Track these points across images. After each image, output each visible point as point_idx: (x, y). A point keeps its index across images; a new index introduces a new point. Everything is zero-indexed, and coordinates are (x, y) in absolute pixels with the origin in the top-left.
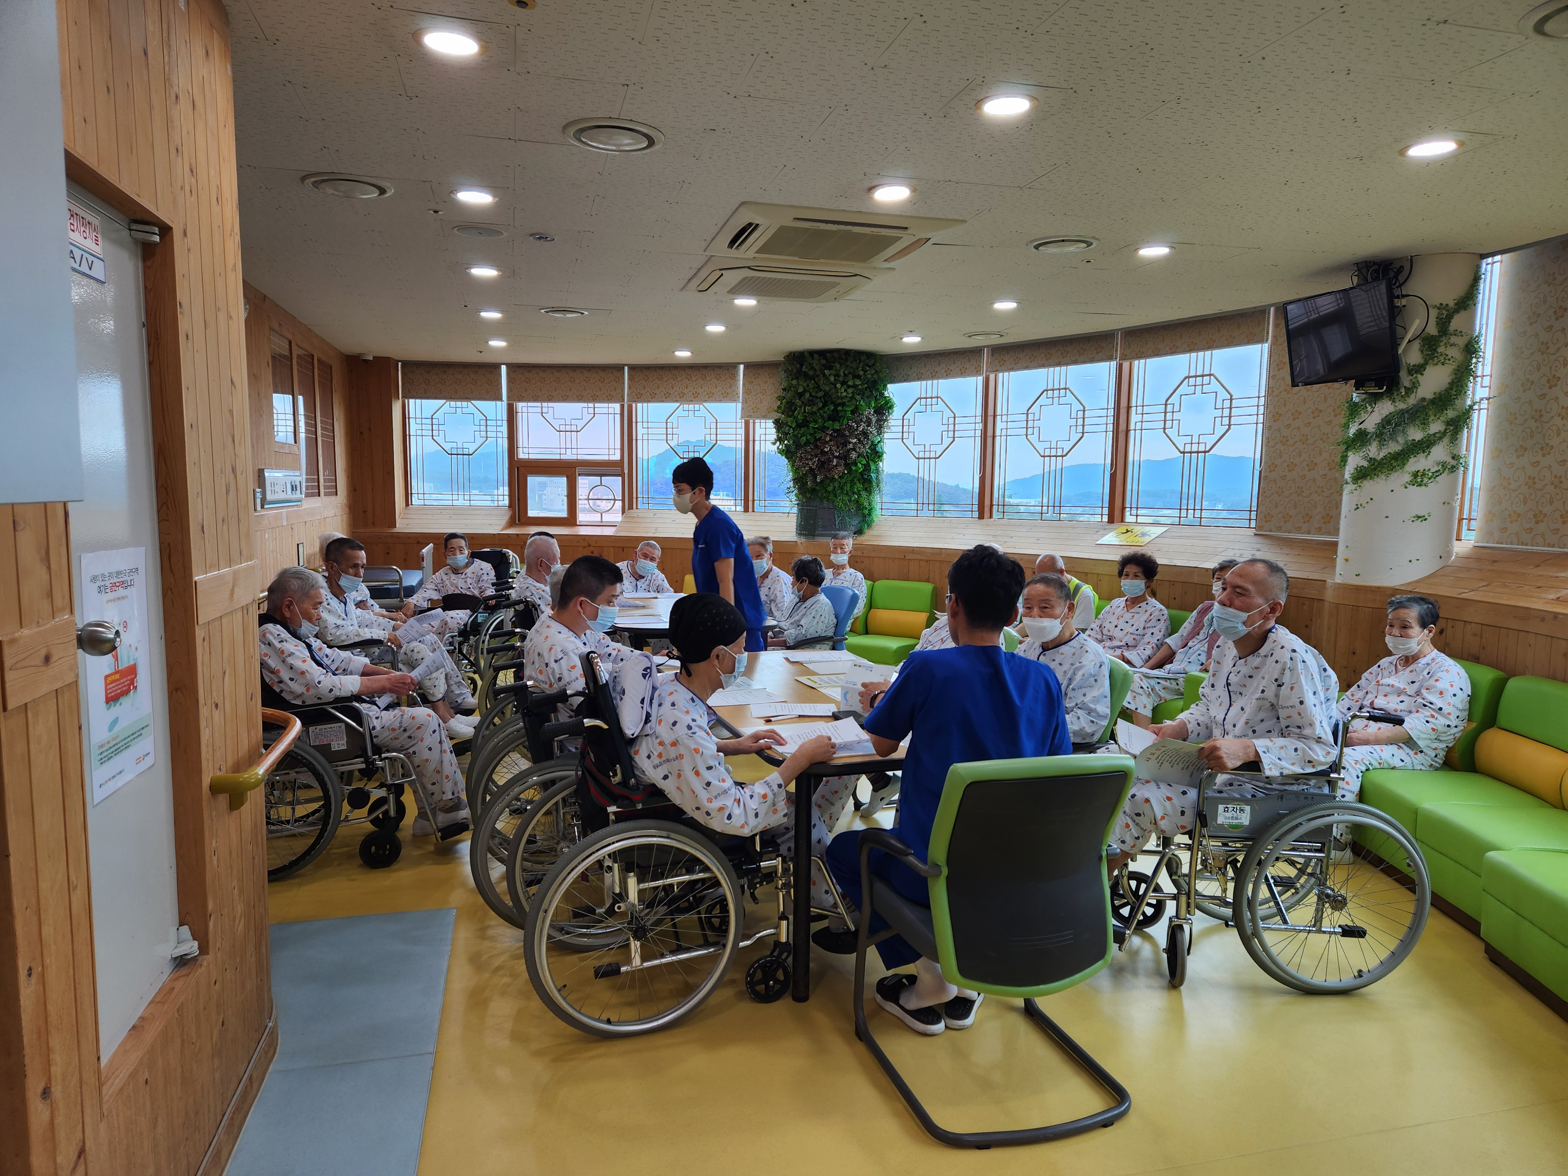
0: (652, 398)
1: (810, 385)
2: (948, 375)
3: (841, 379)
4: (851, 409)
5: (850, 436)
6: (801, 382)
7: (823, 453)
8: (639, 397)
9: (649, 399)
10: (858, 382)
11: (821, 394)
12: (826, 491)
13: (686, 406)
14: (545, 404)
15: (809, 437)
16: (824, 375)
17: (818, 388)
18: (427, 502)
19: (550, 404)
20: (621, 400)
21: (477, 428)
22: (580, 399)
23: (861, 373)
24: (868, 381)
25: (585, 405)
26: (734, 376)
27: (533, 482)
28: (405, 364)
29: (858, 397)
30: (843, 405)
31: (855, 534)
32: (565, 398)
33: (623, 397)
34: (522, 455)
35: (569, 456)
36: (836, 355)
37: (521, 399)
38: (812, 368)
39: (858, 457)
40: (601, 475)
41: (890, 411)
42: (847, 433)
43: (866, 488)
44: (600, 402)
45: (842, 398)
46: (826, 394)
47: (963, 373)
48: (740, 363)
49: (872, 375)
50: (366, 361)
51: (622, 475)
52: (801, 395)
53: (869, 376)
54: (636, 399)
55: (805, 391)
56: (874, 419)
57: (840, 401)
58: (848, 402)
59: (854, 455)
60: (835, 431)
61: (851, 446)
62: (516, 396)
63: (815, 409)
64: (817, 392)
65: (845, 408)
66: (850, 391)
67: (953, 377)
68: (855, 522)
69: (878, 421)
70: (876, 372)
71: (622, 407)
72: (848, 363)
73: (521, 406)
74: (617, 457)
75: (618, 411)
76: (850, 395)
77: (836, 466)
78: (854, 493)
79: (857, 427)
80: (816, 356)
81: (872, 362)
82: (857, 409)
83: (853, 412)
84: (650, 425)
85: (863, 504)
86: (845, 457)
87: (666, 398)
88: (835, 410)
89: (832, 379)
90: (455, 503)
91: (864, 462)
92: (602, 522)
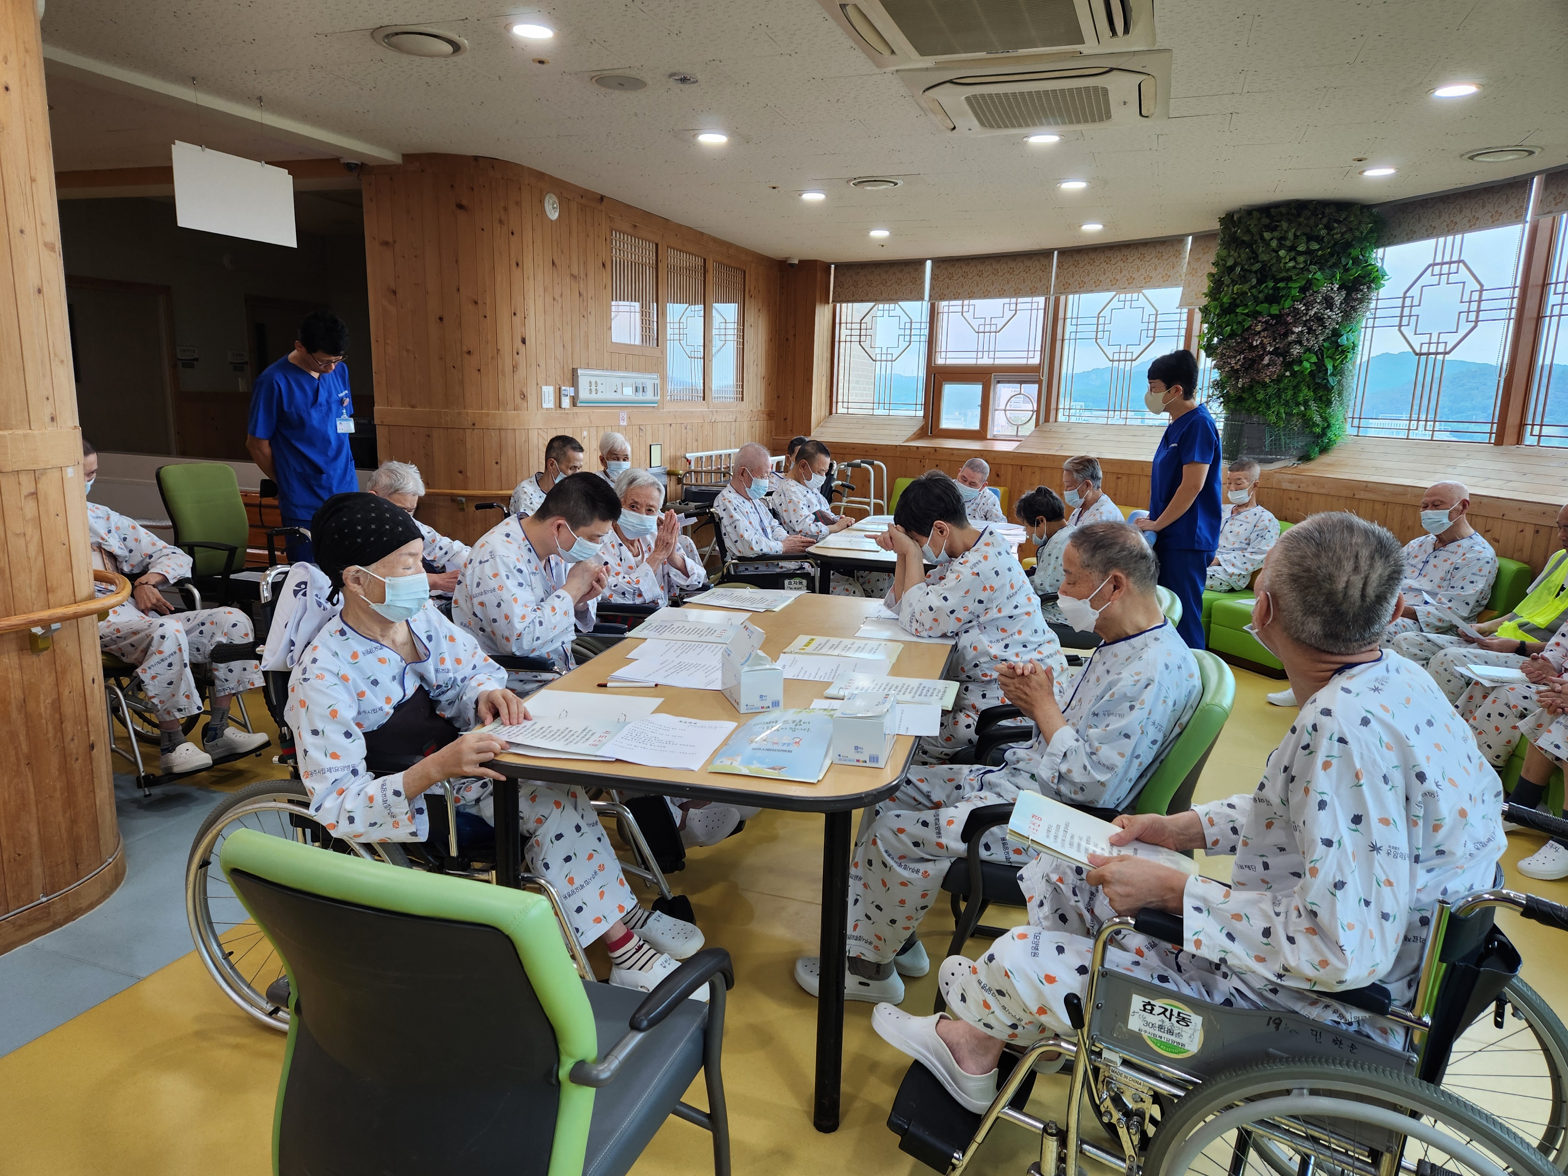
0: (1082, 288)
1: (1243, 256)
2: (1473, 225)
3: (1288, 243)
4: (1299, 285)
5: (1295, 323)
6: (1232, 253)
7: (1252, 348)
8: (1066, 288)
9: (1078, 289)
10: (1315, 246)
11: (1257, 266)
12: (1256, 401)
13: (1122, 296)
14: (966, 302)
15: (1235, 327)
16: (1262, 238)
17: (1255, 257)
18: (850, 411)
19: (972, 302)
20: (1045, 292)
21: (902, 332)
22: (1001, 294)
23: (1323, 232)
24: (1336, 244)
25: (1007, 300)
26: (1179, 254)
27: (950, 390)
28: (838, 266)
29: (1313, 268)
30: (1289, 279)
31: (1299, 460)
32: (986, 295)
33: (1048, 288)
34: (940, 361)
35: (985, 361)
36: (1283, 210)
37: (943, 298)
38: (1248, 231)
39: (1305, 353)
40: (1021, 382)
41: (1373, 285)
42: (1290, 319)
43: (1321, 397)
44: (1023, 296)
45: (1288, 270)
46: (1264, 264)
47: (1495, 221)
48: (1189, 235)
49: (1343, 234)
50: (792, 265)
51: (1040, 383)
52: (1231, 269)
53: (1338, 237)
54: (1062, 290)
55: (1236, 264)
56: (1338, 299)
57: (1284, 274)
58: (1296, 275)
59: (1296, 350)
60: (1273, 317)
61: (1293, 337)
62: (938, 295)
63: (1245, 288)
64: (1252, 264)
65: (1290, 285)
66: (1301, 259)
67: (1480, 228)
68: (1300, 443)
69: (1346, 301)
70: (1351, 230)
71: (1047, 301)
72: (1301, 219)
73: (943, 305)
74: (1036, 361)
75: (1042, 305)
76: (1302, 266)
77: (1268, 365)
78: (1298, 404)
79: (1307, 310)
80: (1256, 214)
81: (1343, 216)
82: (1311, 284)
83: (1303, 290)
84: (1080, 321)
85: (1311, 419)
86: (1282, 353)
87: (1097, 287)
88: (1275, 288)
89: (1274, 244)
90: (876, 412)
91: (1314, 359)
92: (1017, 436)
